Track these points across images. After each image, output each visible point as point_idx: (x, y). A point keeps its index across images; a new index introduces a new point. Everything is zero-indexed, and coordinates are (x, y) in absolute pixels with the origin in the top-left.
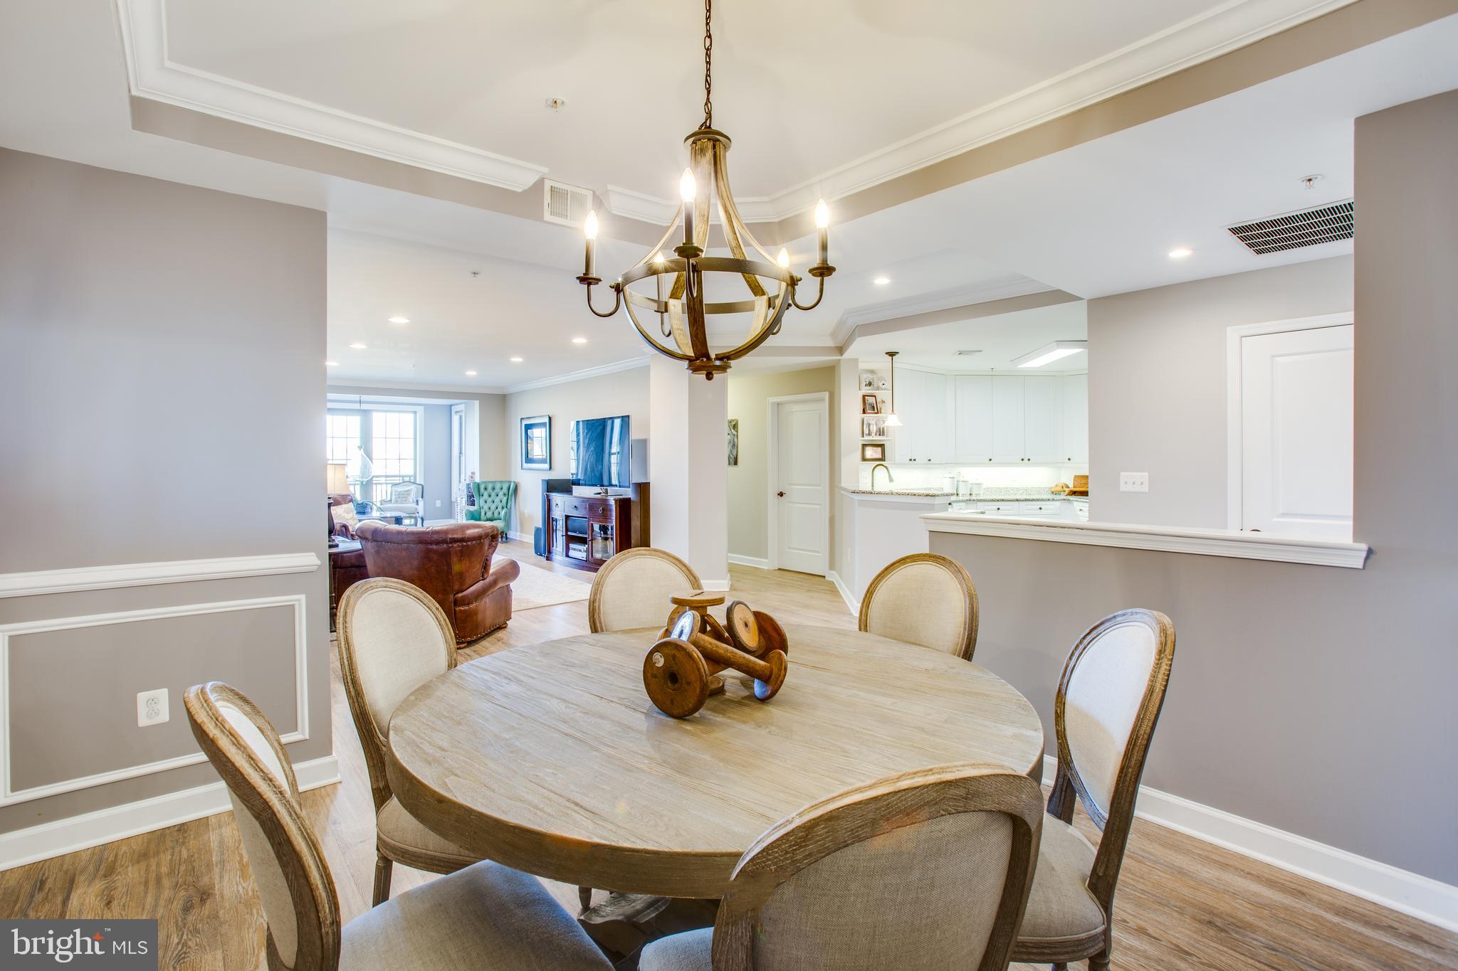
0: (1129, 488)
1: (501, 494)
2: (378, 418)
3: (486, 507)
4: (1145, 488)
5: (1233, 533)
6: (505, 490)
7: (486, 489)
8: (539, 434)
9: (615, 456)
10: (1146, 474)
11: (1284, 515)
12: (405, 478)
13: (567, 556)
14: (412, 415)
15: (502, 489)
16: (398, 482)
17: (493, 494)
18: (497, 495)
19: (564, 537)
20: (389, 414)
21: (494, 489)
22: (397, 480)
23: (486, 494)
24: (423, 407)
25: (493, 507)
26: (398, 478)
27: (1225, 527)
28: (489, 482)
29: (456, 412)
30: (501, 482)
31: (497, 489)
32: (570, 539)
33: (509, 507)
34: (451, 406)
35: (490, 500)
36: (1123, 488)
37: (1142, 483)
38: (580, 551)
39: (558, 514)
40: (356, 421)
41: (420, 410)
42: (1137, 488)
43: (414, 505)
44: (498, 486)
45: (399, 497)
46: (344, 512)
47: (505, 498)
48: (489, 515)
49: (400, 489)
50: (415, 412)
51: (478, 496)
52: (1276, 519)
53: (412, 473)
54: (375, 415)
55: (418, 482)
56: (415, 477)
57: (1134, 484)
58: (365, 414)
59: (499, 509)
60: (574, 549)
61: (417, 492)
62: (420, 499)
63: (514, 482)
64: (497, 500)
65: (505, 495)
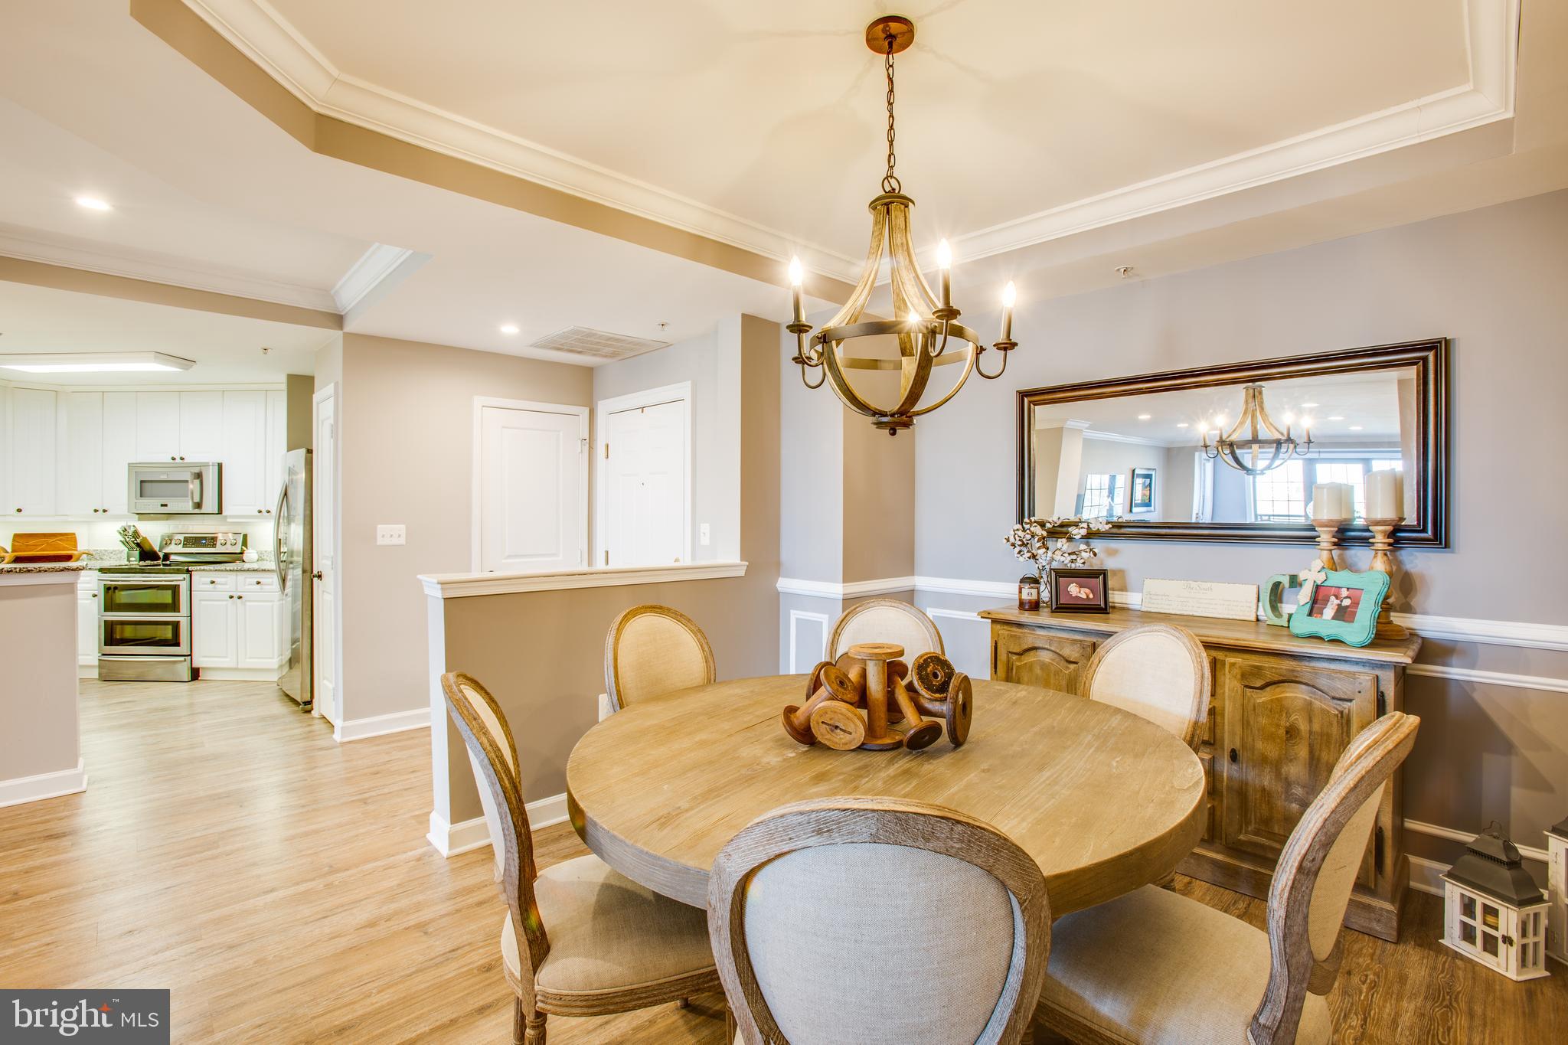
0: (387, 541)
4: (402, 541)
5: (475, 575)
10: (403, 526)
11: (509, 557)
27: (469, 570)
36: (380, 541)
37: (399, 536)
42: (395, 541)
52: (503, 561)
57: (391, 536)
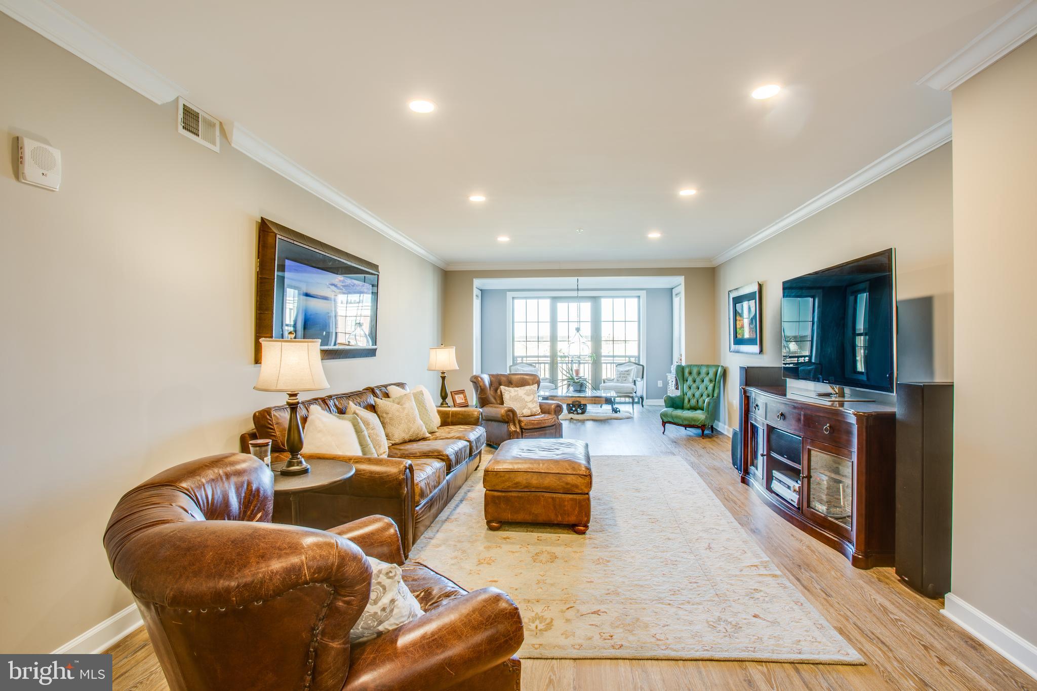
1: (707, 380)
2: (606, 304)
3: (689, 394)
6: (711, 375)
7: (690, 373)
8: (747, 309)
9: (862, 337)
12: (631, 359)
13: (769, 488)
14: (636, 300)
15: (708, 374)
16: (624, 361)
17: (698, 380)
18: (703, 381)
19: (765, 457)
20: (616, 300)
21: (699, 373)
22: (622, 360)
23: (690, 379)
24: (645, 291)
25: (697, 394)
26: (624, 359)
28: (694, 366)
29: (676, 295)
30: (708, 366)
31: (703, 375)
32: (772, 465)
33: (715, 395)
34: (673, 288)
35: (694, 386)
38: (789, 487)
39: (760, 419)
40: (586, 307)
41: (643, 294)
43: (632, 385)
44: (704, 370)
45: (620, 377)
46: (525, 394)
47: (712, 385)
48: (693, 402)
49: (622, 369)
50: (639, 297)
51: (681, 381)
53: (636, 354)
54: (603, 301)
55: (641, 364)
56: (639, 357)
58: (595, 300)
59: (704, 397)
60: (780, 481)
61: (638, 372)
62: (639, 379)
63: (722, 366)
64: (702, 387)
65: (711, 381)
